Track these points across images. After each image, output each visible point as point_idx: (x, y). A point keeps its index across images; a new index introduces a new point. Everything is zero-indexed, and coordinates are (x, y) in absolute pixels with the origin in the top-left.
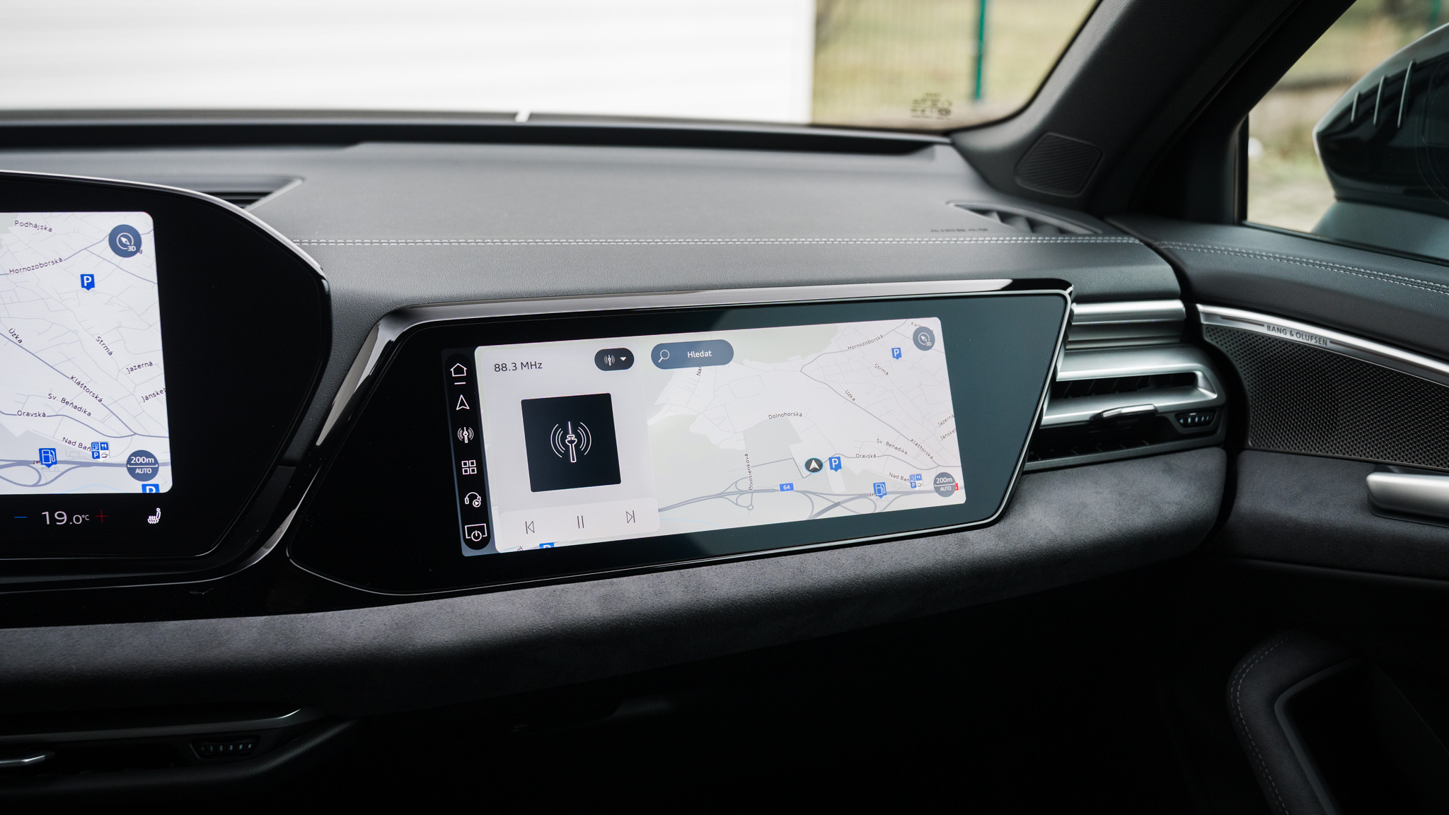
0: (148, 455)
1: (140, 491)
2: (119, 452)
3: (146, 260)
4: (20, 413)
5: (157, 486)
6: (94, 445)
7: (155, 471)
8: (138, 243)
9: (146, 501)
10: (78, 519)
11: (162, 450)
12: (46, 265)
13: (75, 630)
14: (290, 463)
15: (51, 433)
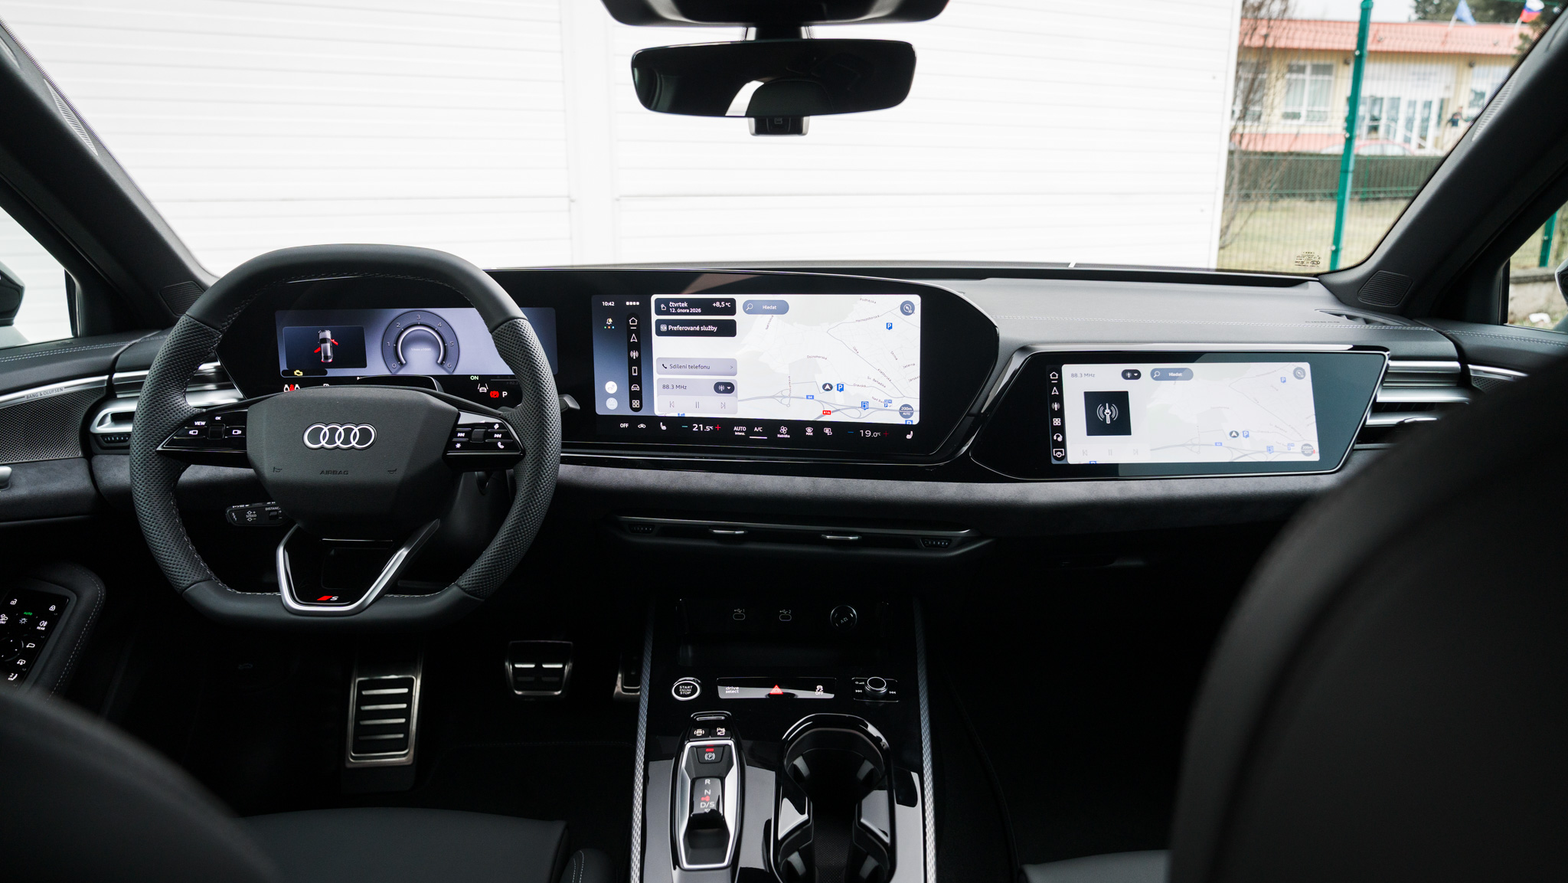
0: (909, 406)
1: (904, 423)
2: (896, 405)
3: (916, 318)
4: (854, 385)
5: (912, 421)
6: (885, 400)
7: (912, 414)
8: (913, 309)
9: (906, 428)
10: (876, 434)
11: (916, 405)
12: (872, 318)
13: (876, 482)
14: (972, 415)
15: (867, 395)
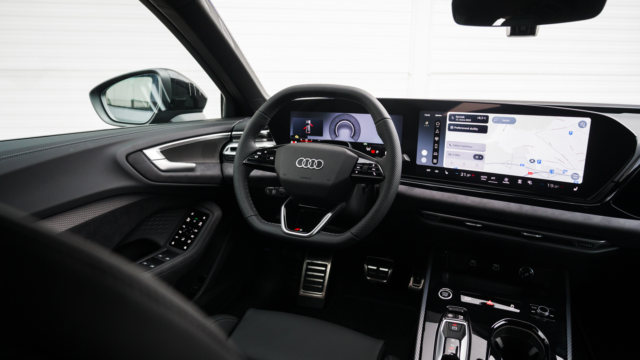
0: (577, 174)
1: (573, 182)
2: (570, 173)
3: (587, 129)
4: (547, 161)
5: (578, 182)
6: (564, 170)
7: (578, 178)
8: (586, 125)
9: (575, 185)
10: (556, 187)
11: (581, 174)
12: (561, 128)
13: (554, 210)
14: (615, 182)
15: (553, 167)
